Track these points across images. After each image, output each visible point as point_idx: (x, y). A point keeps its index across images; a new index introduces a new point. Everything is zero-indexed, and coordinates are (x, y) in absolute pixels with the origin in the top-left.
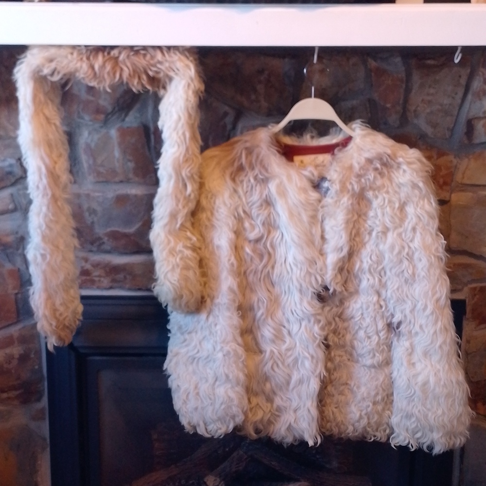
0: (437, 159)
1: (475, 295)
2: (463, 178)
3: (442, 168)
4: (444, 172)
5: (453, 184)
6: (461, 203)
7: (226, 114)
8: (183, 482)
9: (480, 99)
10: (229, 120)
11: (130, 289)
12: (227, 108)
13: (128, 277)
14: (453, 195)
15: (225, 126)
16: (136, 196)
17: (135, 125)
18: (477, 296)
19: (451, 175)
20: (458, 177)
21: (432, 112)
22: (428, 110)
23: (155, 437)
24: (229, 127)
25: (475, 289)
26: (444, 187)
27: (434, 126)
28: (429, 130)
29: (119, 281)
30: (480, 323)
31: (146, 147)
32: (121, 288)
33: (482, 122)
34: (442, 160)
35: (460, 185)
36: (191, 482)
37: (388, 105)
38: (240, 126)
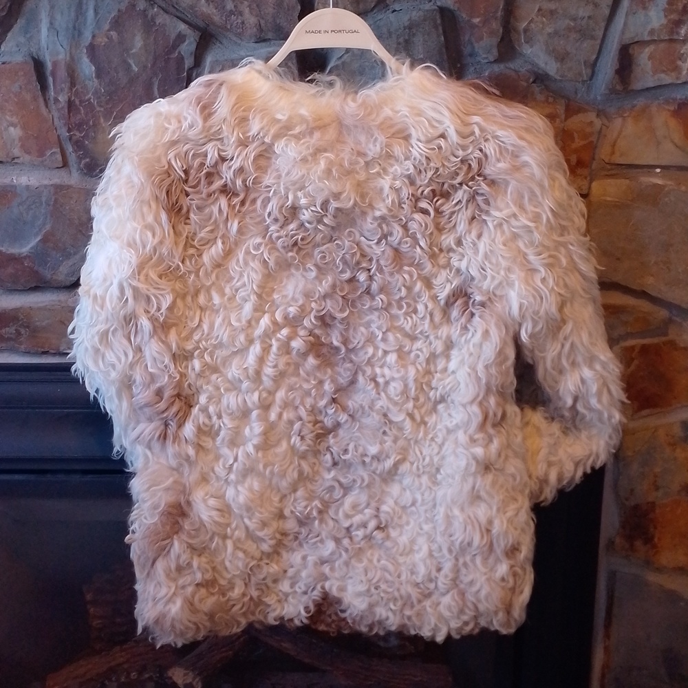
0: (566, 119)
1: (633, 359)
2: (613, 153)
3: (576, 135)
4: (578, 143)
5: (594, 166)
6: (609, 199)
7: (181, 38)
8: (134, 675)
9: (645, 8)
10: (188, 48)
11: (27, 353)
12: (182, 27)
13: (23, 331)
14: (594, 184)
15: (181, 59)
16: (28, 187)
17: (19, 58)
18: (636, 362)
19: (592, 147)
20: (603, 153)
21: (556, 33)
22: (550, 30)
23: (89, 597)
24: (189, 62)
25: (633, 348)
26: (579, 171)
27: (562, 57)
28: (551, 67)
29: (9, 339)
30: (641, 407)
31: (41, 100)
32: (13, 350)
33: (648, 50)
34: (576, 122)
35: (609, 167)
36: (147, 676)
37: (476, 21)
38: (209, 60)
